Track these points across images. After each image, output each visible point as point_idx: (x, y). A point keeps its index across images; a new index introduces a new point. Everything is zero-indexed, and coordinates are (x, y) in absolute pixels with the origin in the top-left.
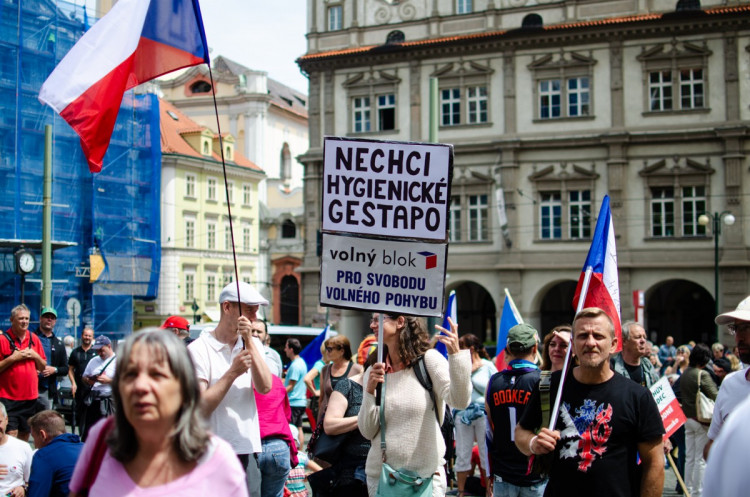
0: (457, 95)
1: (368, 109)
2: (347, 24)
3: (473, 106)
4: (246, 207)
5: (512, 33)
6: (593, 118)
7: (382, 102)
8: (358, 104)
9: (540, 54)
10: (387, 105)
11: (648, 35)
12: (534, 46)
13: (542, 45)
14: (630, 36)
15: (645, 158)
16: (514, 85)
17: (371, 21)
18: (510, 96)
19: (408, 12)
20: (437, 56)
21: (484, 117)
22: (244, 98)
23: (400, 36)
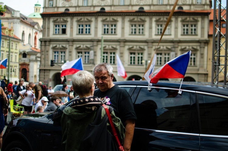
0: (82, 26)
1: (59, 28)
2: (54, 6)
3: (86, 29)
4: (16, 49)
5: (98, 12)
6: (116, 35)
7: (63, 26)
8: (56, 26)
9: (104, 18)
10: (64, 27)
11: (131, 15)
12: (103, 16)
13: (105, 16)
14: (127, 15)
15: (129, 45)
16: (97, 25)
17: (61, 5)
18: (96, 28)
19: (71, 4)
20: (78, 16)
21: (89, 32)
22: (13, 18)
23: (68, 10)
